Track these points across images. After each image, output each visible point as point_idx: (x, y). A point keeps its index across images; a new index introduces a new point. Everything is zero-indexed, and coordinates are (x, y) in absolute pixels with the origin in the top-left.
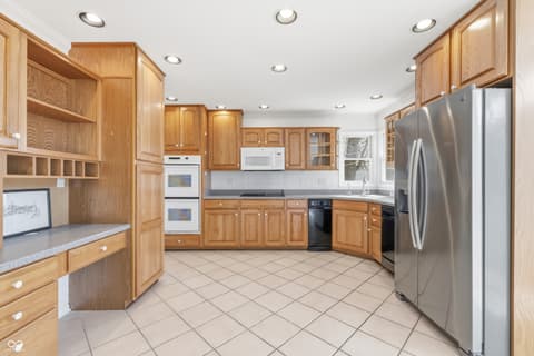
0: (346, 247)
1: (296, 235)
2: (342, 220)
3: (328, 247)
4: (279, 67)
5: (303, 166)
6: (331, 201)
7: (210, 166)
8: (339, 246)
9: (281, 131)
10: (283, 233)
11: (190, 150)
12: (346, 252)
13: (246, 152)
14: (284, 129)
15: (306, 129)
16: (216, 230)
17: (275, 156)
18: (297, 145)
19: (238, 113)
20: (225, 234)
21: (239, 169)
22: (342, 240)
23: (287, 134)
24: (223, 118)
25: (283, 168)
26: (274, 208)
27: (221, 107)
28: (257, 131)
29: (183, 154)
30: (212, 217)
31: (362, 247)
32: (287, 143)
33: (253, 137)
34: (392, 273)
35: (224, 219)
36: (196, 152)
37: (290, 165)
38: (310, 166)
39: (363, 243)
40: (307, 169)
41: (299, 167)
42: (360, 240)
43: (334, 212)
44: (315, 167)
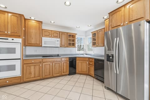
0: (80, 72)
1: (65, 71)
2: (80, 64)
3: (75, 73)
4: (68, 3)
6: (76, 58)
7: (26, 44)
8: (79, 72)
9: (58, 33)
10: (60, 70)
11: (14, 35)
12: (81, 74)
13: (44, 39)
14: (60, 32)
15: (67, 33)
16: (30, 73)
17: (56, 42)
18: (64, 38)
19: (40, 22)
20: (35, 74)
21: (41, 46)
22: (80, 70)
23: (61, 34)
24: (33, 23)
25: (59, 46)
26: (57, 61)
27: (33, 18)
28: (49, 31)
29: (10, 37)
30: (28, 67)
31: (86, 72)
32: (61, 37)
33: (47, 34)
34: (103, 82)
35: (34, 68)
36: (19, 37)
37: (62, 45)
38: (68, 46)
39: (86, 70)
40: (67, 47)
41: (64, 46)
42: (85, 70)
43: (77, 61)
44: (70, 46)
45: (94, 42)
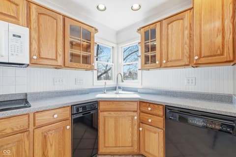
2: (111, 123)
5: (60, 62)
15: (64, 17)
23: (34, 12)
37: (40, 57)
38: (68, 63)
39: (132, 142)
40: (65, 66)
41: (54, 63)
42: (130, 140)
43: (101, 115)
44: (74, 64)
45: (150, 54)
